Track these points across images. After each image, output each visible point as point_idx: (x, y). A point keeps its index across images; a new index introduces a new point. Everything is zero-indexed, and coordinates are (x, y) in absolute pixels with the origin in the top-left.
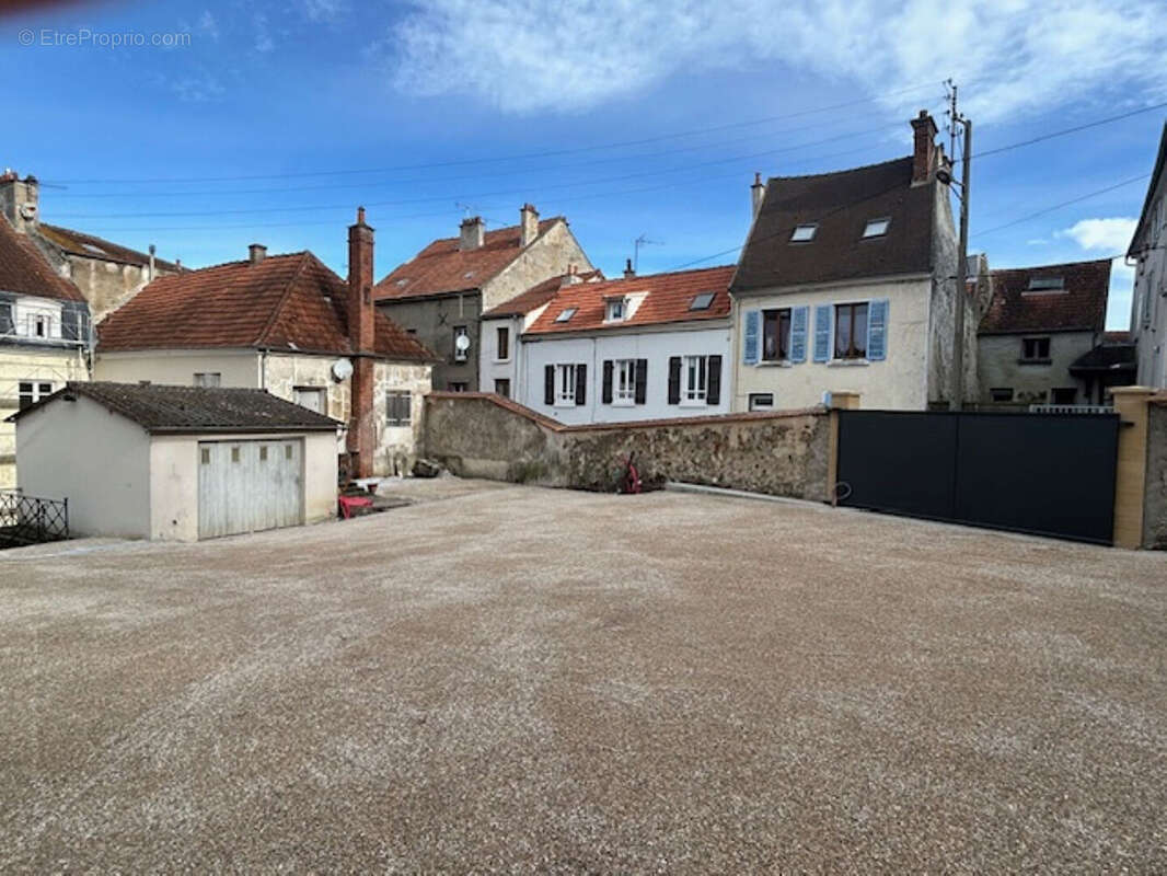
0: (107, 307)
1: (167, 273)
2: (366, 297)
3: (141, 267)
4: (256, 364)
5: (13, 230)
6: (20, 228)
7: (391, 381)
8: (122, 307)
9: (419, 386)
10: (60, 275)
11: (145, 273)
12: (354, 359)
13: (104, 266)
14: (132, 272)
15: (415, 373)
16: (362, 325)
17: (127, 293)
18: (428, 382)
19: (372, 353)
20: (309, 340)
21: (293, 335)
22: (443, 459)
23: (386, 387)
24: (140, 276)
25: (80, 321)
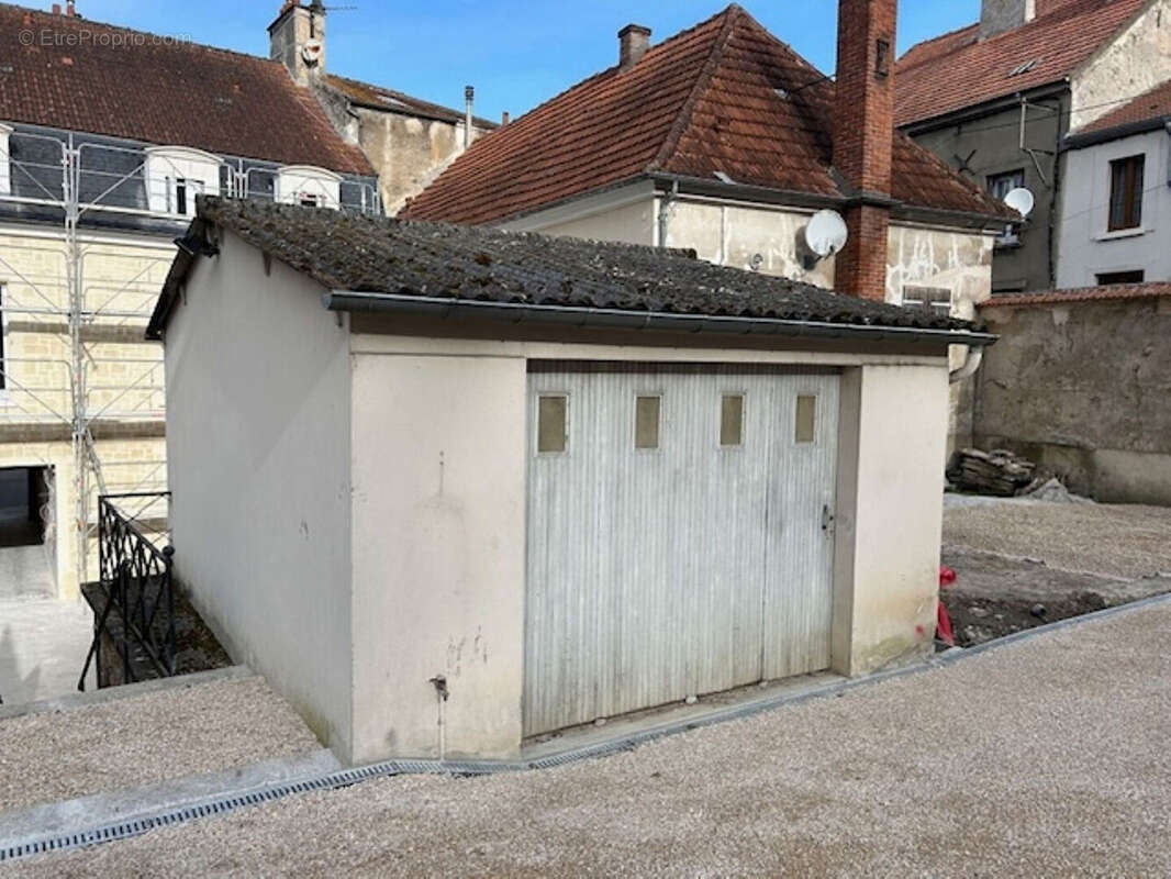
0: (407, 190)
1: (489, 132)
2: (879, 60)
3: (453, 124)
4: (649, 220)
5: (293, 83)
6: (302, 79)
7: (914, 268)
8: (426, 189)
9: (968, 280)
10: (346, 142)
11: (460, 132)
12: (848, 210)
13: (403, 123)
14: (441, 133)
15: (962, 251)
16: (869, 128)
17: (435, 166)
18: (984, 274)
19: (887, 197)
20: (755, 169)
21: (722, 156)
22: (1031, 451)
23: (902, 282)
24: (453, 138)
25: (364, 201)
